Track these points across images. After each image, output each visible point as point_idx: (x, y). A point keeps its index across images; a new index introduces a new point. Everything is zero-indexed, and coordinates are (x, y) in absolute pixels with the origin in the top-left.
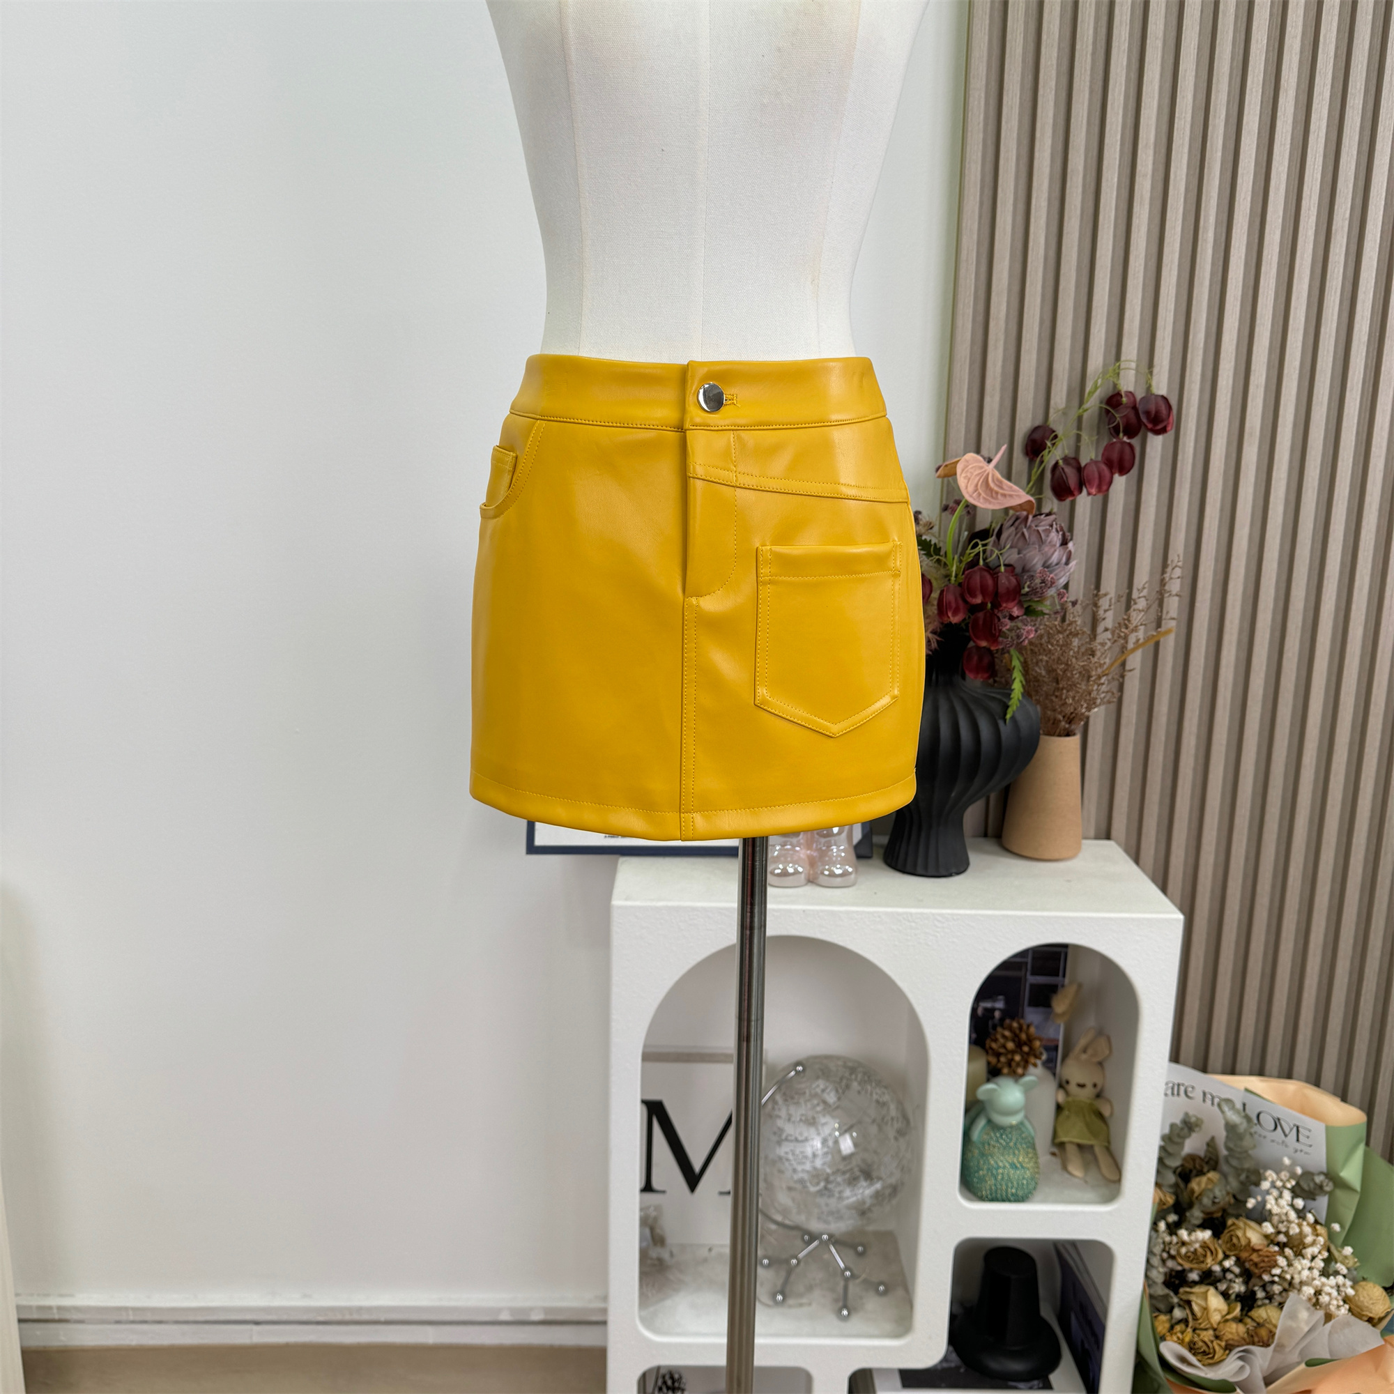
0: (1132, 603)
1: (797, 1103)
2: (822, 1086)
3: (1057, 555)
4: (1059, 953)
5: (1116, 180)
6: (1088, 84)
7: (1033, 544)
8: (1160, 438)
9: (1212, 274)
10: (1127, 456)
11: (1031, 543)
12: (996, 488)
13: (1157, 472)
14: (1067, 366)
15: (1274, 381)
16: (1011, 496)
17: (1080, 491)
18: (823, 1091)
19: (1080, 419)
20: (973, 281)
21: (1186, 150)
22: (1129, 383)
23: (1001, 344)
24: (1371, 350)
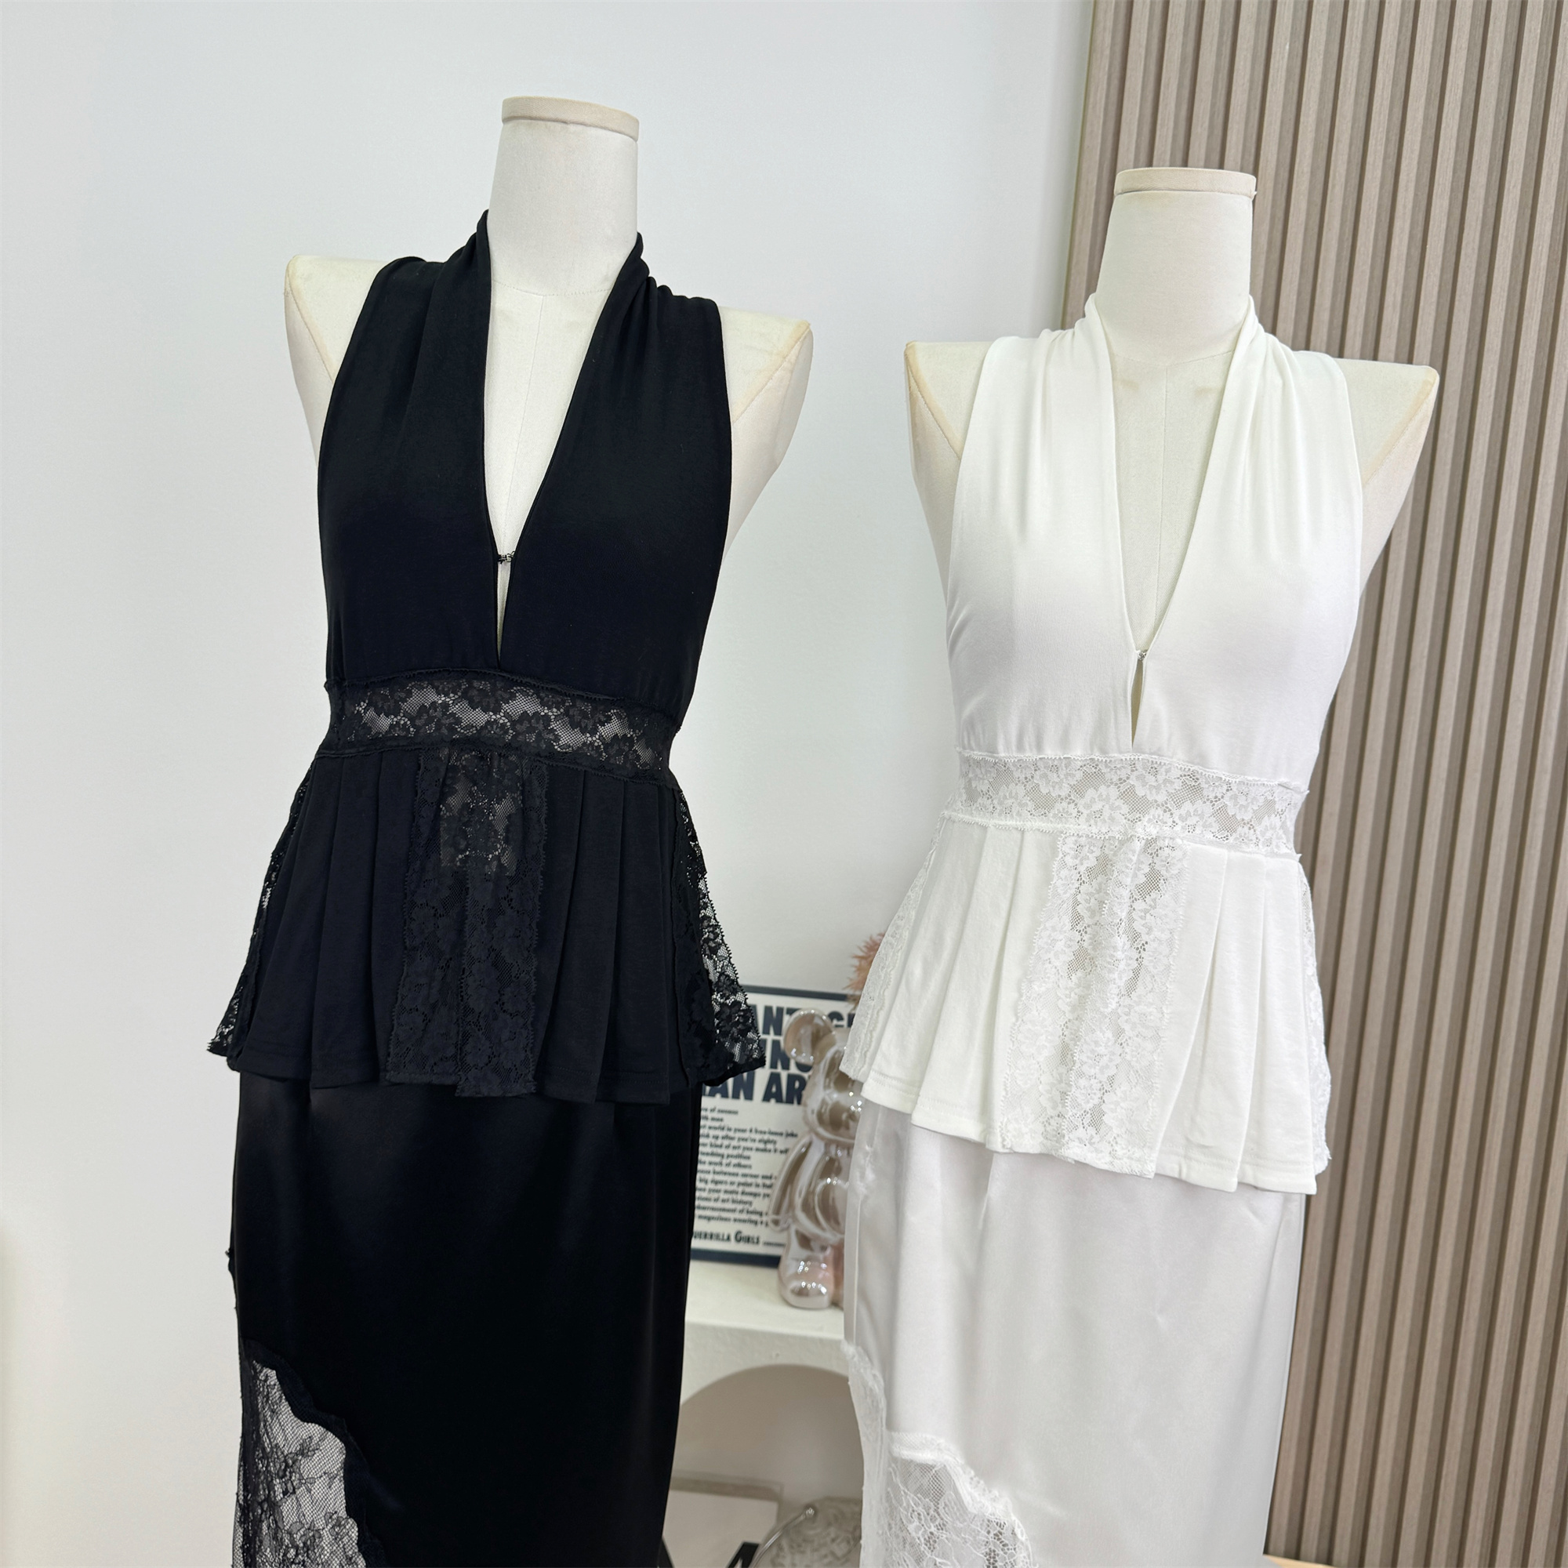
1: (803, 1552)
2: (833, 1535)
18: (833, 1540)
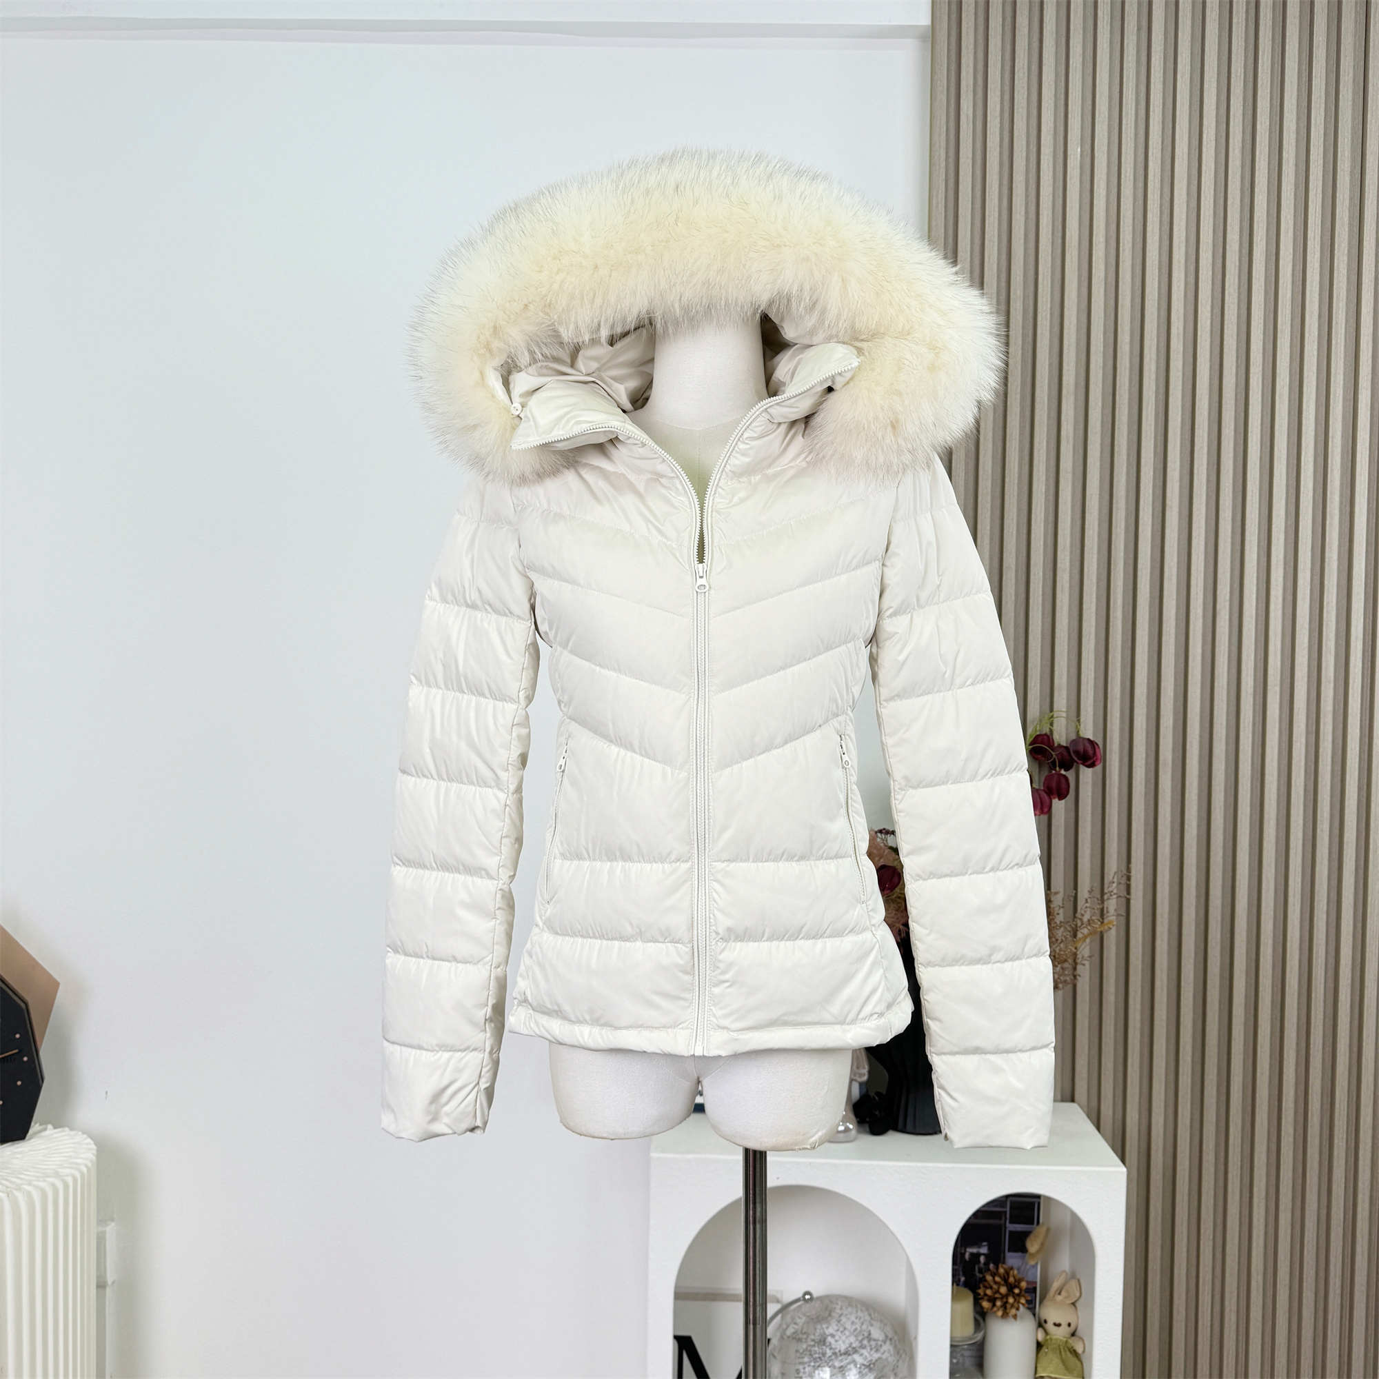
4: (1033, 1204)
8: (1090, 770)
9: (1123, 642)
10: (1064, 786)
13: (1090, 794)
15: (1181, 723)
24: (1257, 698)
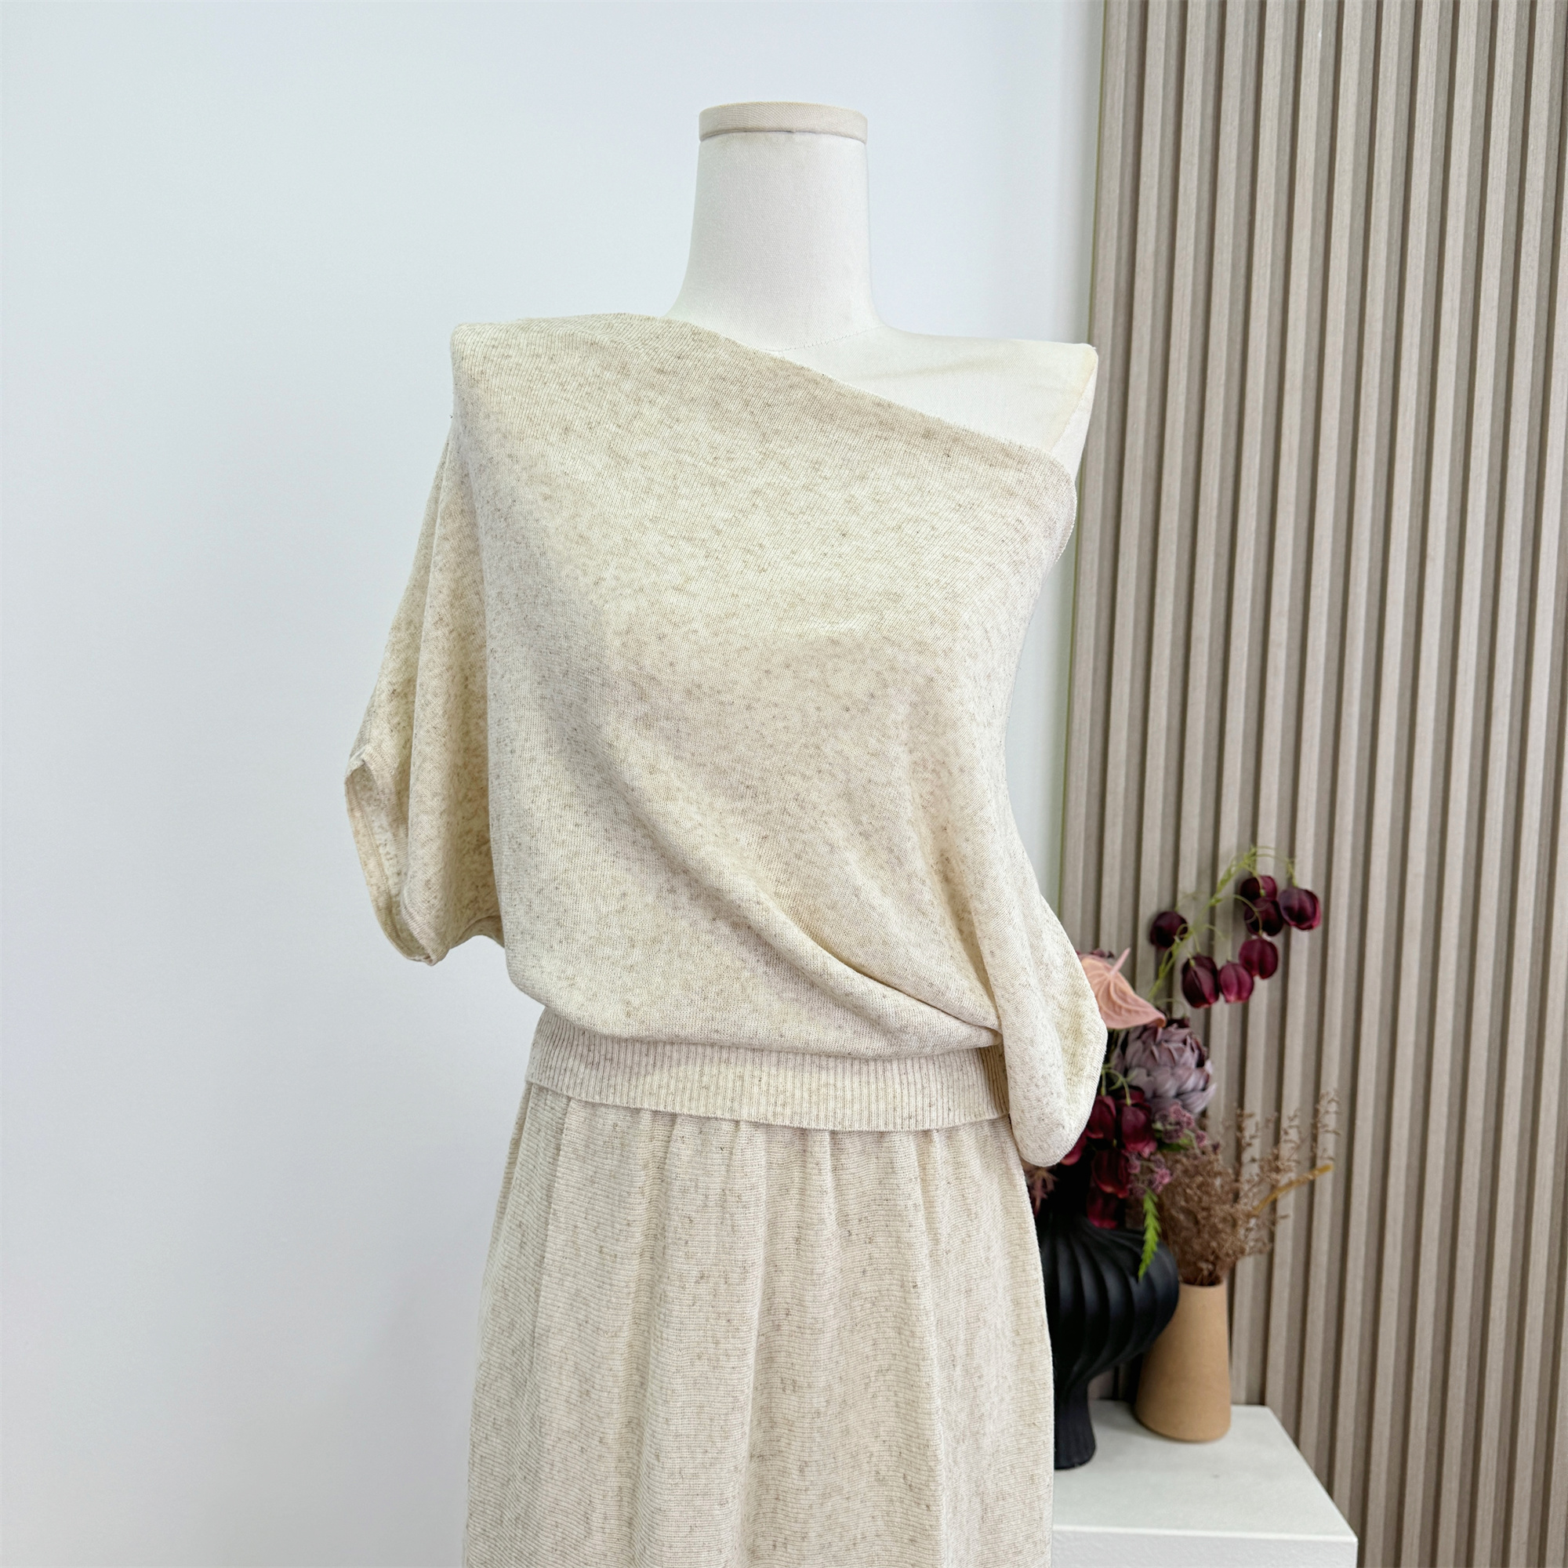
0: (1282, 1133)
3: (1193, 1080)
5: (1246, 649)
6: (1213, 548)
7: (1165, 1065)
8: (1306, 932)
10: (1270, 958)
11: (1162, 1063)
12: (1119, 1002)
14: (1196, 846)
16: (1137, 1012)
17: (1217, 998)
19: (1212, 909)
20: (1087, 752)
21: (1324, 618)
22: (1267, 866)
23: (1120, 820)
24: (1544, 834)
